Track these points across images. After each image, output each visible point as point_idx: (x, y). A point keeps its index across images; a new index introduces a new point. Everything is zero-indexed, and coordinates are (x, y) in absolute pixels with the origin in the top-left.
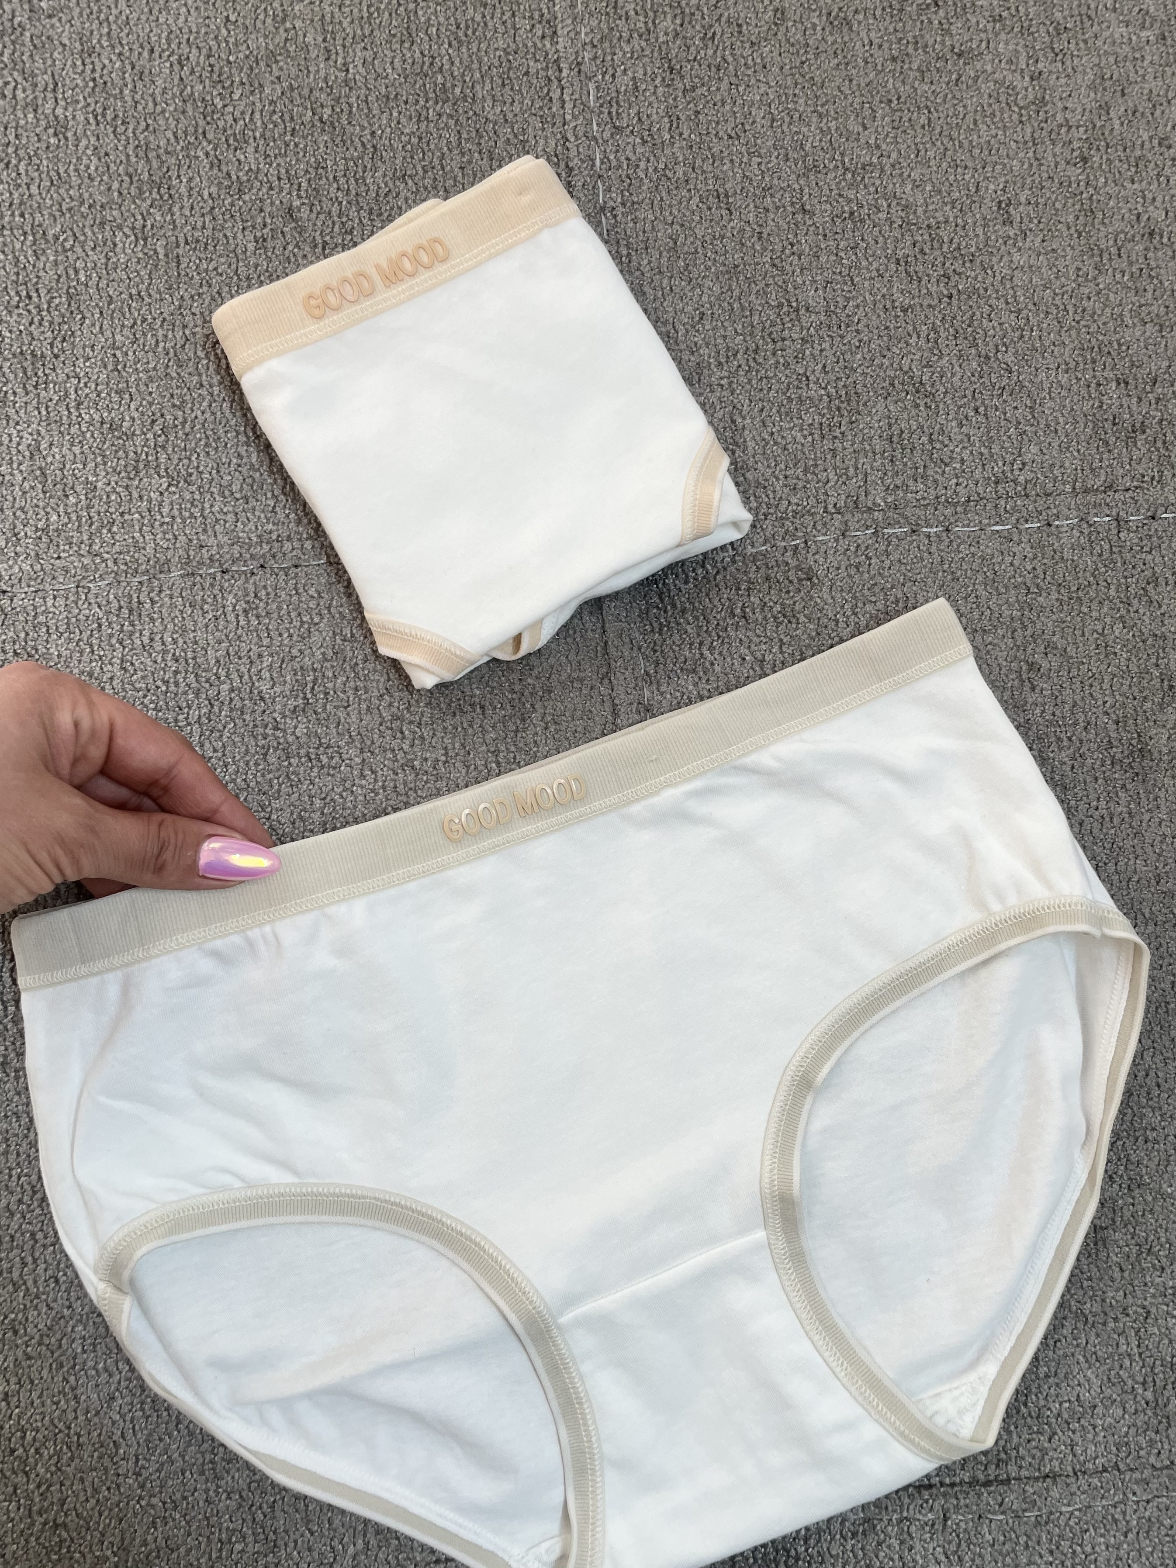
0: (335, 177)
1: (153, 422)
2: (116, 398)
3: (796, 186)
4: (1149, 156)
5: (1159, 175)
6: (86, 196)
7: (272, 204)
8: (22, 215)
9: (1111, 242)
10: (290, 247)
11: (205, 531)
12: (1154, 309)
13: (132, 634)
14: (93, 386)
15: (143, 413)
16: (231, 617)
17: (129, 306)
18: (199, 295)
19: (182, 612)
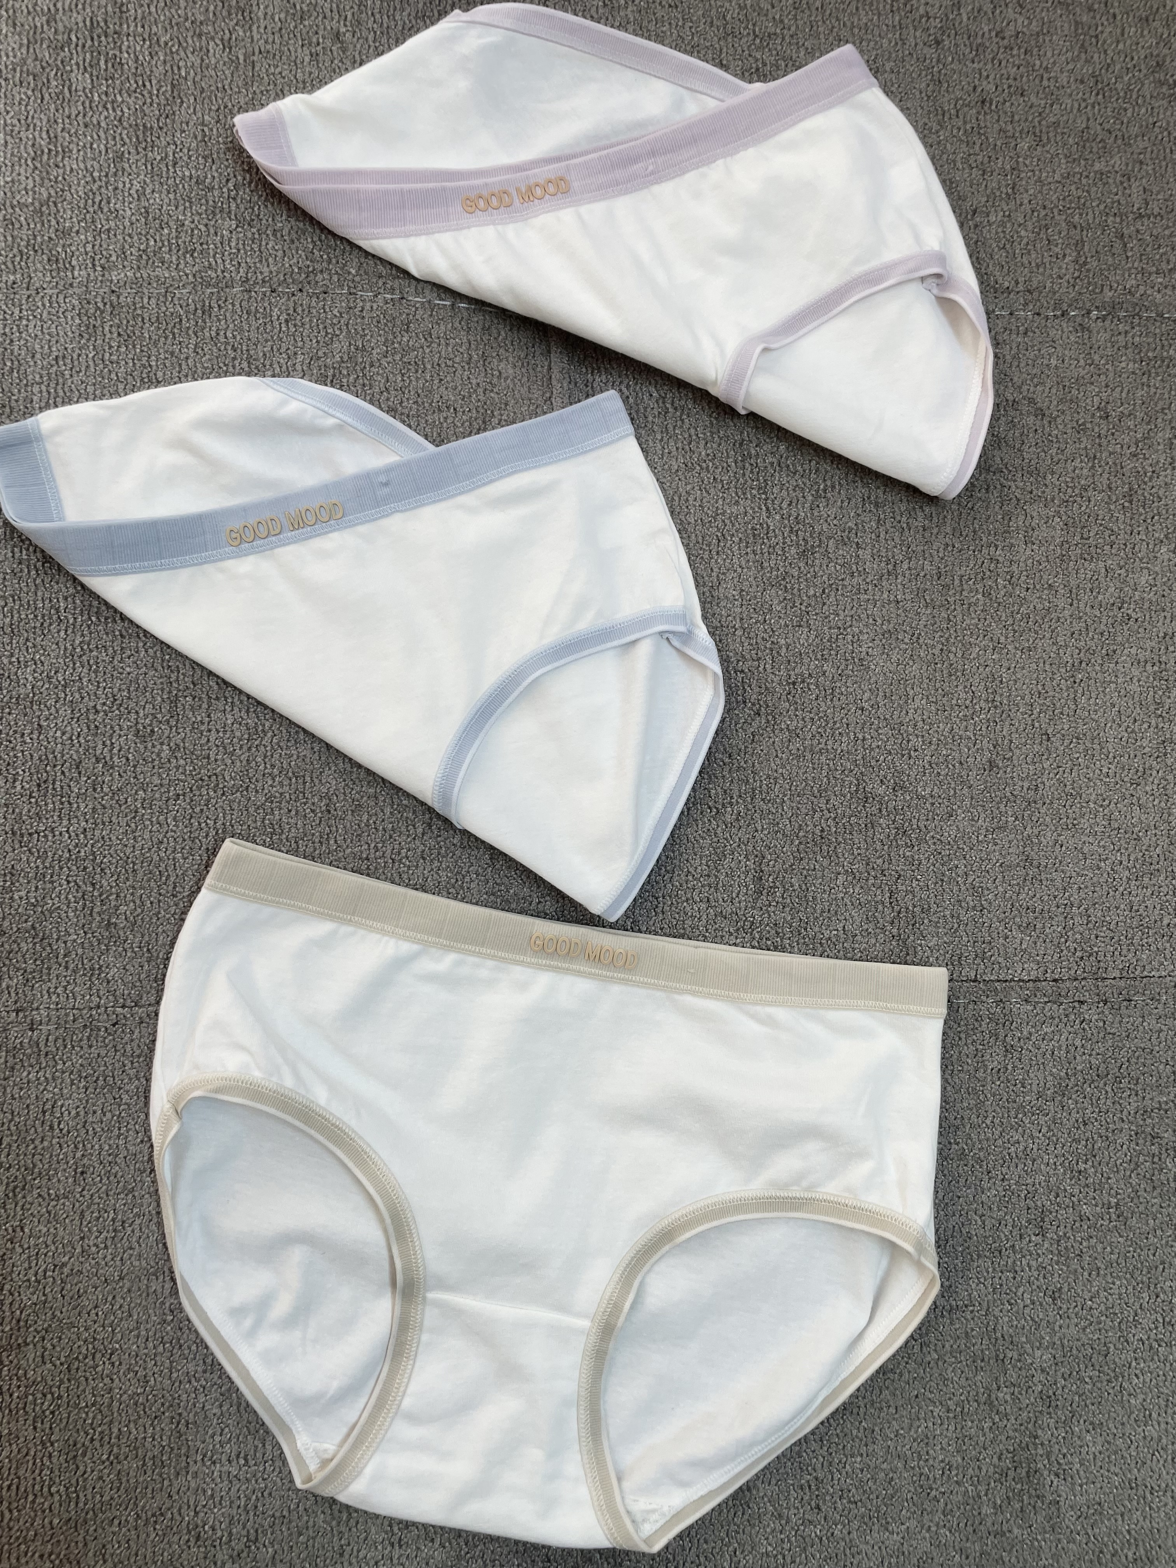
0: (372, 14)
1: (228, 180)
2: (201, 160)
3: (717, 46)
4: (988, 44)
5: (993, 59)
6: (190, 14)
7: (325, 29)
8: (143, 27)
9: (952, 106)
10: (336, 62)
11: (261, 261)
12: (980, 158)
13: (203, 329)
14: (186, 151)
15: (221, 174)
16: (276, 324)
17: (216, 96)
18: (267, 91)
19: (240, 317)
